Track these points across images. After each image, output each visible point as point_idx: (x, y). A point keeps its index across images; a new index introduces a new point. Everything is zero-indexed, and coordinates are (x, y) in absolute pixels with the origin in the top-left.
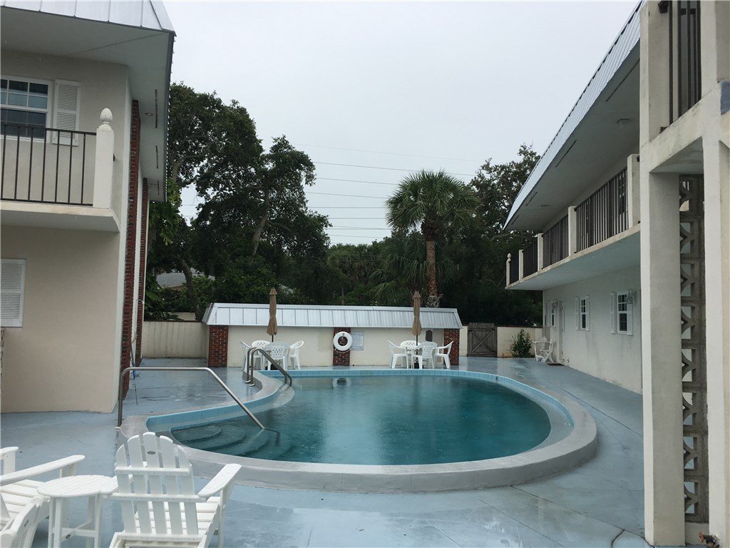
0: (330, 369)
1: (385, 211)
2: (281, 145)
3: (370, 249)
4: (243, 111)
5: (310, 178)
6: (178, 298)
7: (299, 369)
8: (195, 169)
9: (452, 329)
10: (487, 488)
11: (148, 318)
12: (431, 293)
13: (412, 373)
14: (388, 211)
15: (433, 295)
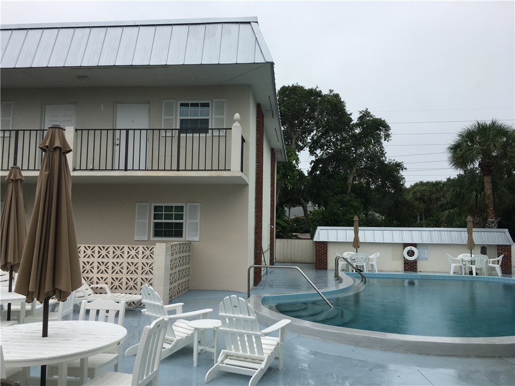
0: (403, 273)
1: (447, 156)
2: (365, 115)
3: (444, 184)
4: (337, 96)
5: (387, 136)
6: (304, 224)
7: (377, 272)
8: (308, 138)
9: (504, 246)
10: (478, 356)
11: (278, 237)
12: (490, 217)
13: (468, 279)
14: (450, 155)
15: (492, 218)
